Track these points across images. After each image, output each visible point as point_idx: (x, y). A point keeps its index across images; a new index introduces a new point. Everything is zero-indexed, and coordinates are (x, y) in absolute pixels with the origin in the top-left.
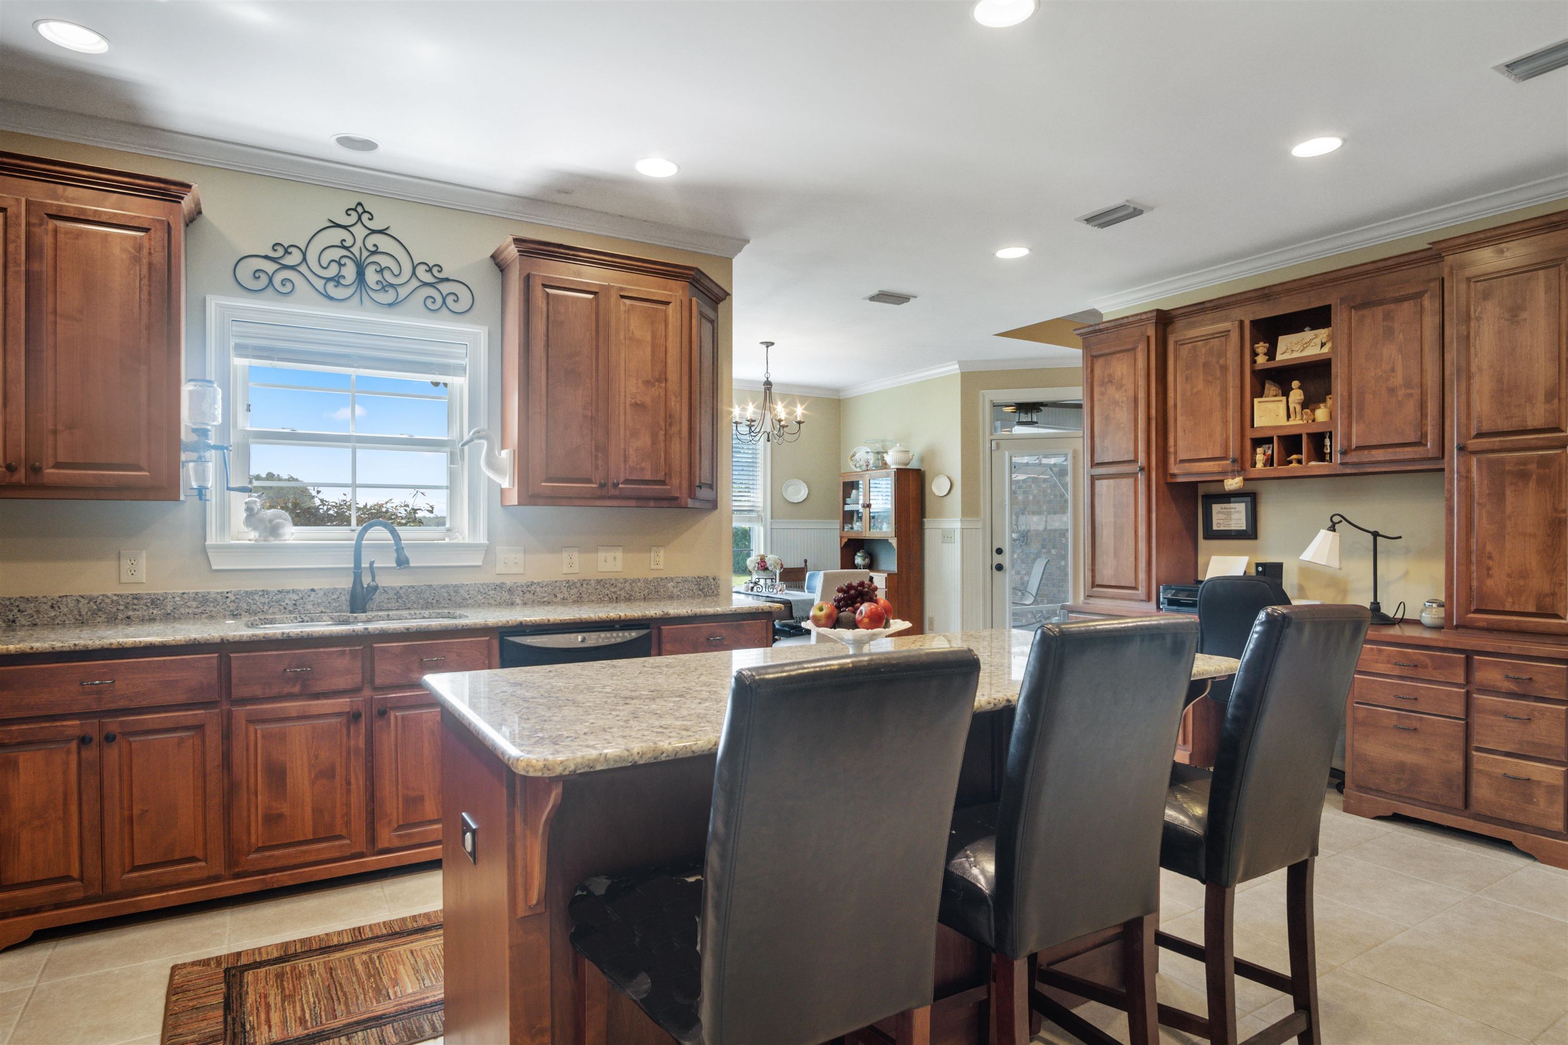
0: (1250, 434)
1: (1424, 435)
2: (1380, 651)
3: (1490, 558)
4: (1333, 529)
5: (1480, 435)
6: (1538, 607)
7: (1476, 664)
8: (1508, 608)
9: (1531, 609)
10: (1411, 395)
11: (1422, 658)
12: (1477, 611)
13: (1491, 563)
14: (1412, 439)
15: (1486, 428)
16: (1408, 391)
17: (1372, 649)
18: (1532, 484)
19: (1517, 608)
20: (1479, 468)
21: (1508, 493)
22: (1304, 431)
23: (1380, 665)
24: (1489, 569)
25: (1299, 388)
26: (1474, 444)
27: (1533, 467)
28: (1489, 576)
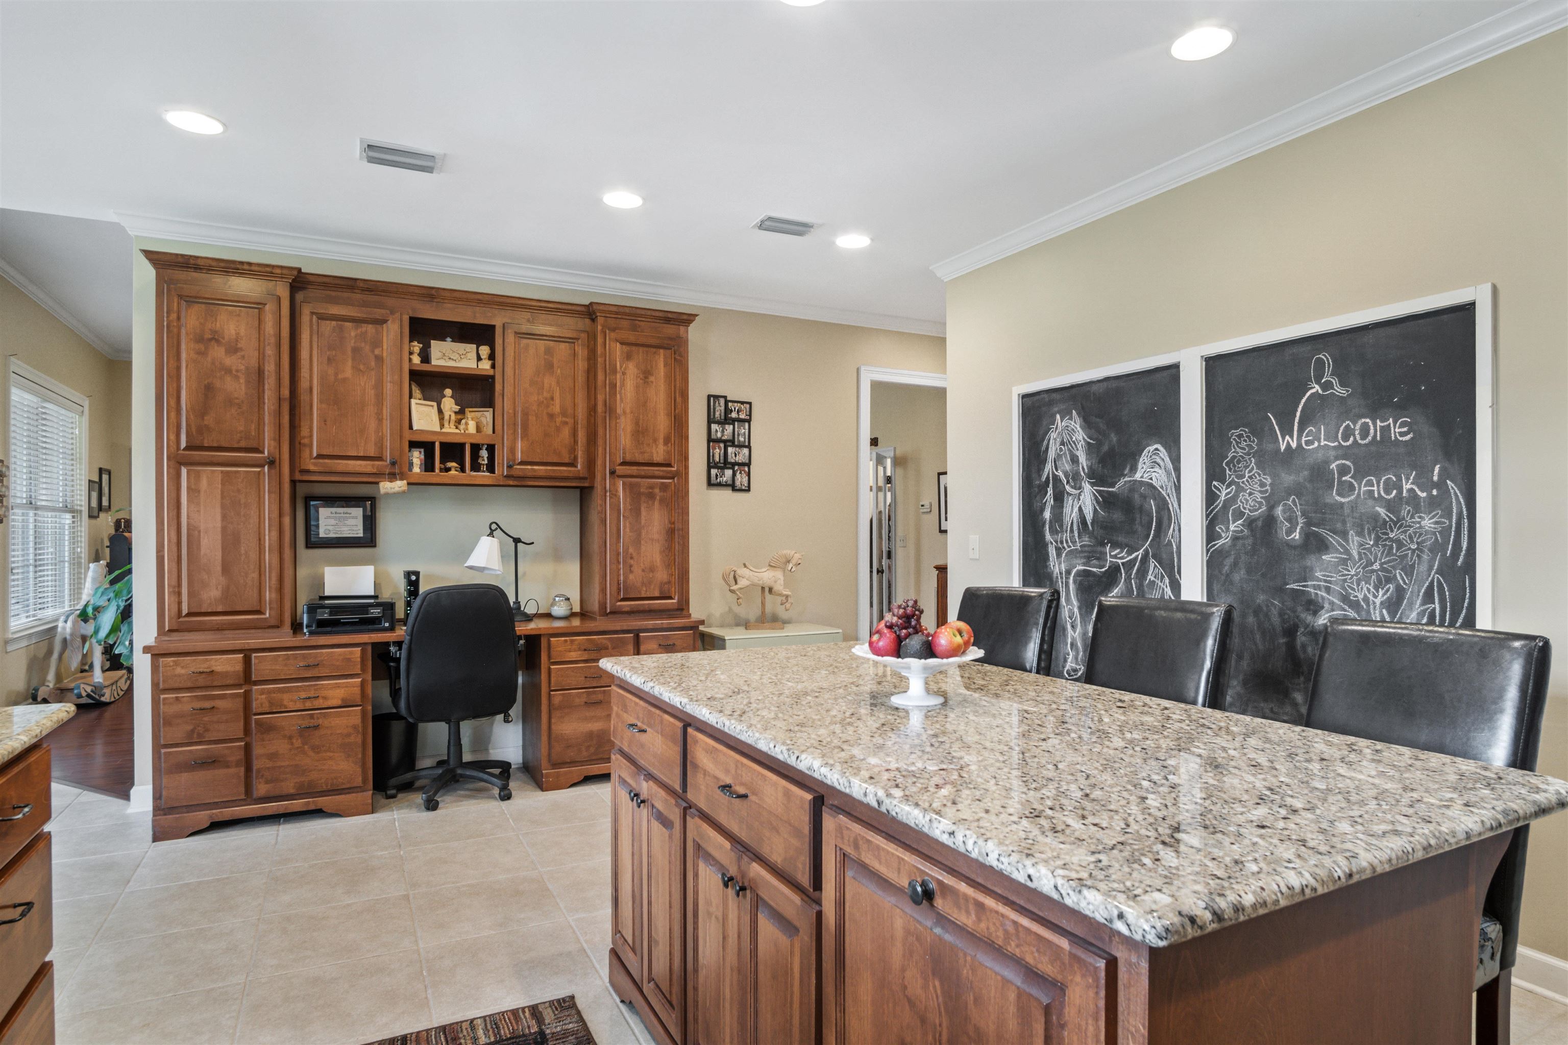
0: (408, 436)
1: (576, 458)
2: (572, 641)
3: (632, 558)
4: (491, 534)
5: (624, 463)
6: (661, 592)
7: (641, 640)
8: (643, 595)
9: (657, 594)
10: (566, 423)
11: (605, 642)
12: (624, 599)
13: (632, 562)
14: (567, 460)
15: (628, 458)
16: (564, 419)
17: (566, 641)
18: (657, 503)
19: (649, 595)
20: (624, 489)
21: (642, 509)
22: (468, 441)
23: (572, 653)
24: (631, 566)
25: (452, 397)
26: (620, 470)
27: (657, 491)
28: (631, 572)
